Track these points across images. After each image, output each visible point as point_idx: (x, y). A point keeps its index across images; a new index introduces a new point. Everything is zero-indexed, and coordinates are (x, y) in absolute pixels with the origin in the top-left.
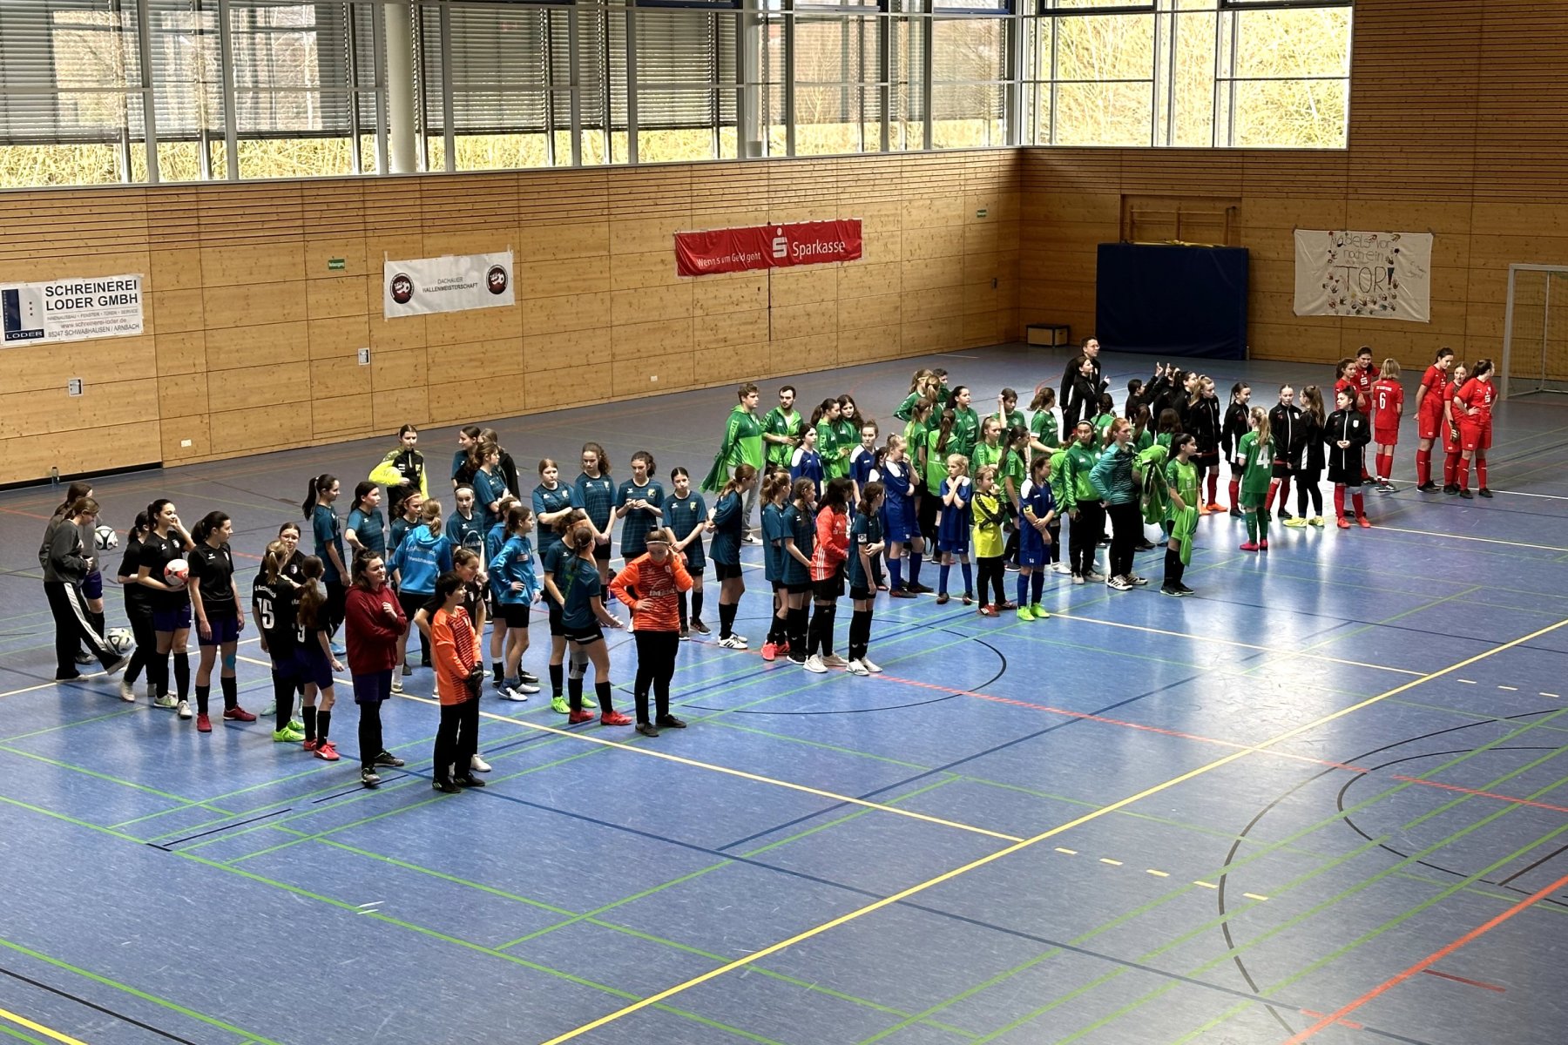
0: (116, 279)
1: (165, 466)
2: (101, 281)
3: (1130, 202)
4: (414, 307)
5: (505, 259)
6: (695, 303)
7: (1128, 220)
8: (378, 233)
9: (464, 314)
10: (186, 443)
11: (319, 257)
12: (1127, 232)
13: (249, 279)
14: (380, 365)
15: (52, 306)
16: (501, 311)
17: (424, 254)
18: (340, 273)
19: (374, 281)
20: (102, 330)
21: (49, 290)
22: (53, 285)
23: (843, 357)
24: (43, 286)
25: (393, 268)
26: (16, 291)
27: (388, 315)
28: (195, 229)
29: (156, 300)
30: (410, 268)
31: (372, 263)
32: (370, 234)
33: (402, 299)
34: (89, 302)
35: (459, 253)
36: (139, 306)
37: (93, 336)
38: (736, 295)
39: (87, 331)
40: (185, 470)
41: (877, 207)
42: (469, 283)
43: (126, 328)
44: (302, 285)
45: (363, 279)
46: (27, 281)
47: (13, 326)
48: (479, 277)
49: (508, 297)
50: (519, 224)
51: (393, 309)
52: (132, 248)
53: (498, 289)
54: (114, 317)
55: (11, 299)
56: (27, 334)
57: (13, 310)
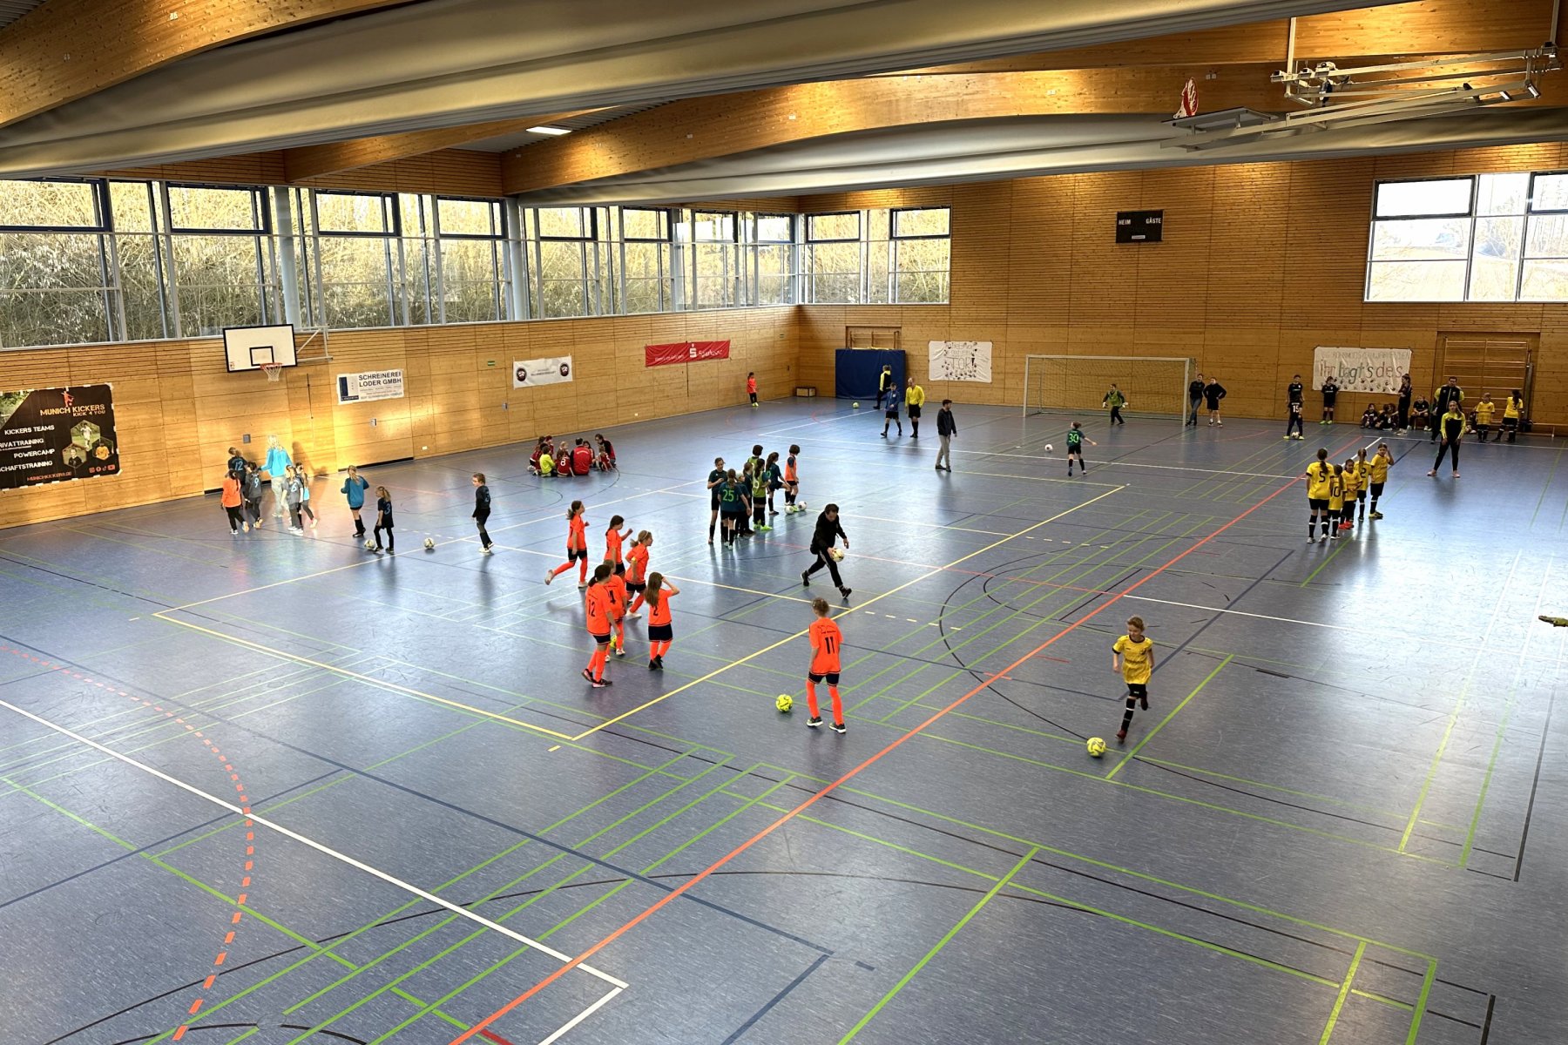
0: (391, 371)
1: (416, 458)
2: (384, 372)
3: (850, 330)
4: (527, 383)
5: (568, 360)
6: (654, 379)
7: (849, 338)
8: (510, 348)
9: (550, 386)
10: (425, 448)
11: (483, 360)
12: (849, 344)
13: (452, 371)
14: (512, 410)
15: (362, 384)
16: (566, 384)
17: (530, 358)
18: (493, 367)
19: (509, 371)
20: (385, 395)
21: (361, 378)
22: (362, 374)
23: (721, 404)
24: (358, 375)
25: (517, 365)
26: (345, 378)
27: (515, 386)
28: (426, 347)
29: (409, 381)
30: (526, 365)
31: (508, 362)
32: (507, 349)
33: (522, 379)
34: (379, 382)
35: (547, 357)
36: (402, 384)
37: (381, 398)
38: (672, 375)
39: (378, 396)
40: (426, 460)
41: (735, 333)
42: (551, 370)
43: (396, 394)
44: (476, 373)
45: (503, 370)
46: (351, 373)
47: (344, 393)
48: (556, 369)
49: (569, 378)
50: (574, 343)
51: (517, 384)
52: (399, 358)
53: (565, 374)
54: (390, 390)
55: (344, 381)
56: (351, 398)
57: (344, 387)
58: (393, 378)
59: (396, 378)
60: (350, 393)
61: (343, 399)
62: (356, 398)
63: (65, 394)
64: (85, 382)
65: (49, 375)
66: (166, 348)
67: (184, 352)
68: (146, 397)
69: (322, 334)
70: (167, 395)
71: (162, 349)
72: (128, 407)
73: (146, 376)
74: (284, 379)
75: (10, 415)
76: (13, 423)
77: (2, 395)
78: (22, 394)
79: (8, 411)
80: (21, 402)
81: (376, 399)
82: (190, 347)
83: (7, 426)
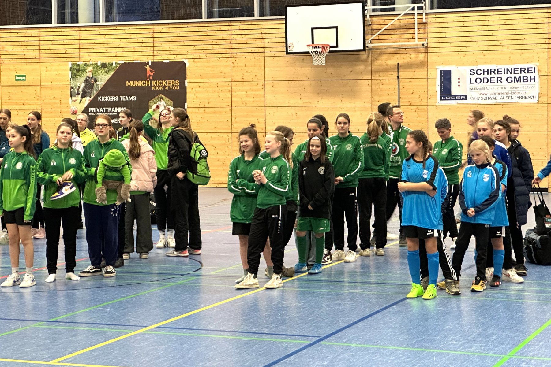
0: (520, 66)
2: (509, 67)
15: (473, 81)
20: (508, 98)
21: (472, 72)
22: (475, 68)
24: (468, 68)
34: (499, 80)
36: (536, 84)
43: (525, 98)
46: (458, 65)
52: (534, 47)
54: (517, 90)
55: (446, 76)
56: (455, 98)
57: (447, 82)
58: (523, 74)
59: (528, 75)
60: (455, 91)
61: (443, 98)
62: (464, 98)
63: (148, 68)
64: (166, 57)
65: (137, 49)
66: (242, 27)
67: (259, 31)
68: (218, 77)
69: (413, 14)
70: (238, 76)
71: (237, 28)
72: (200, 84)
73: (220, 56)
74: (369, 68)
75: (104, 83)
76: (104, 91)
77: (99, 64)
78: (114, 65)
79: (103, 78)
80: (113, 72)
81: (493, 101)
82: (266, 27)
83: (100, 94)
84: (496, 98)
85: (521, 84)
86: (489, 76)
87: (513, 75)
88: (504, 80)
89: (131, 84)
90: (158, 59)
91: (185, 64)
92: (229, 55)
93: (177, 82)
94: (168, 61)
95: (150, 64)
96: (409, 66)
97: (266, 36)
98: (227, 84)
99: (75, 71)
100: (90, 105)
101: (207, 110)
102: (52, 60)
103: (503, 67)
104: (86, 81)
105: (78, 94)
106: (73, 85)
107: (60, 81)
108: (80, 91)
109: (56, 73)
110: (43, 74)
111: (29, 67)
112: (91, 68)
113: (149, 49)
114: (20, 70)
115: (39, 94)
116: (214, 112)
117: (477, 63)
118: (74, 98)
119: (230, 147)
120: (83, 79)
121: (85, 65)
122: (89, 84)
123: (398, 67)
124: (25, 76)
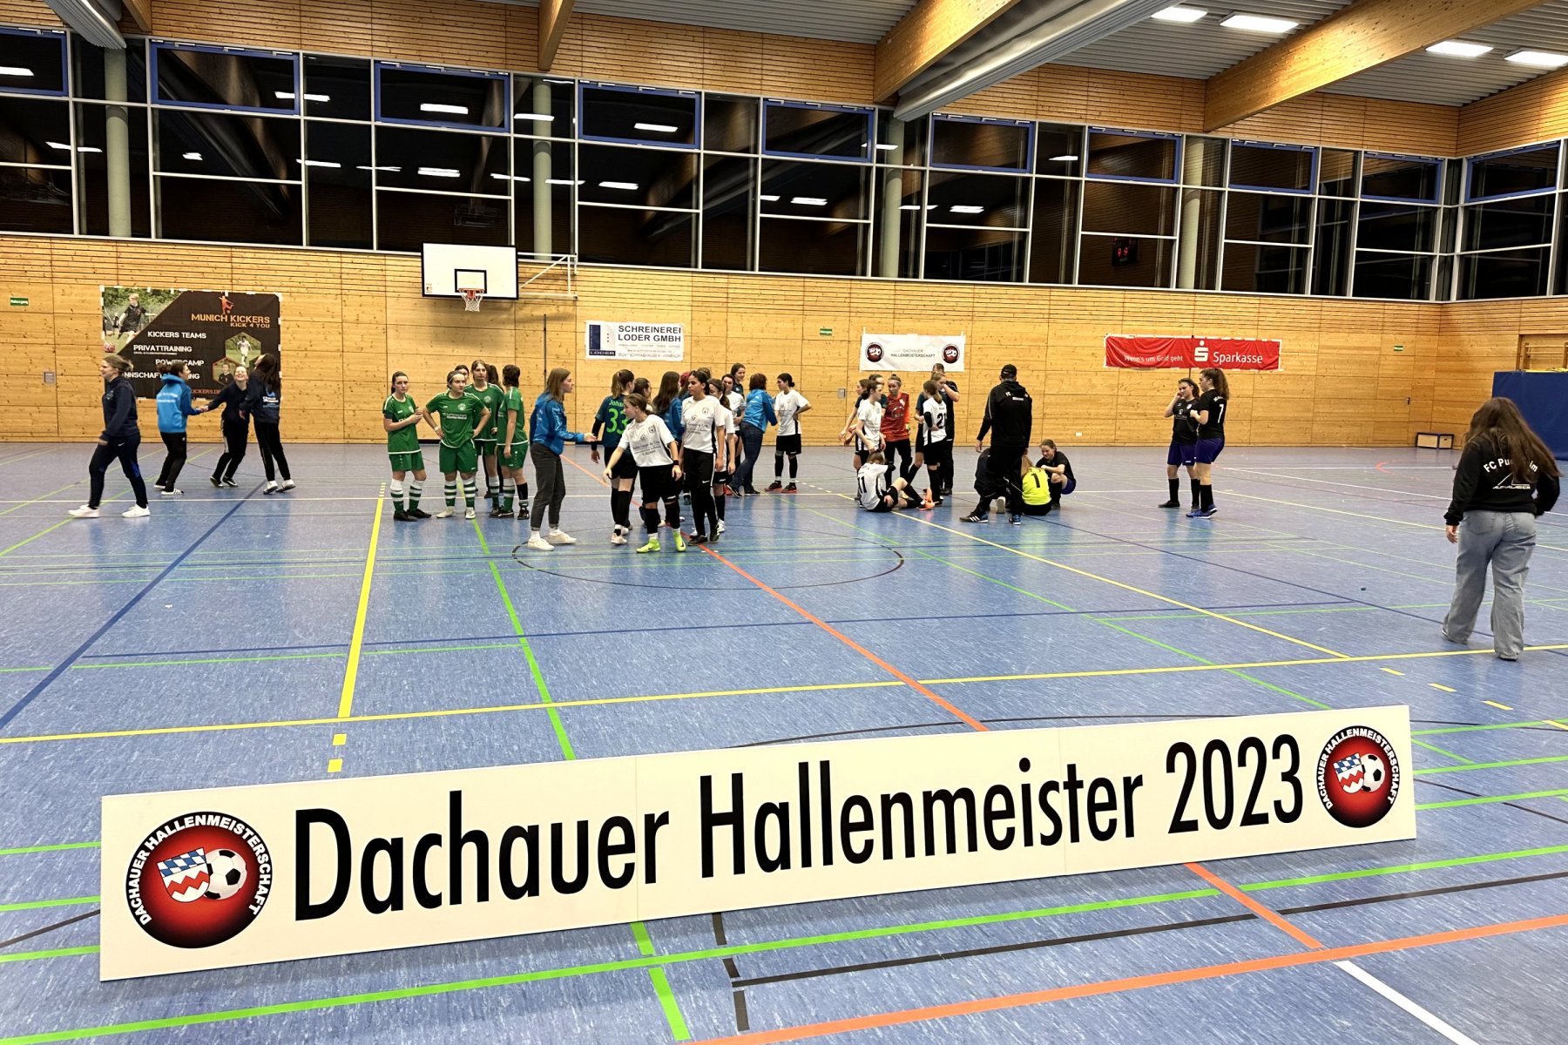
2: (657, 326)
3: (1525, 340)
4: (883, 365)
5: (958, 341)
6: (1118, 387)
7: (1522, 356)
8: (859, 315)
11: (813, 326)
13: (761, 335)
15: (622, 337)
17: (895, 331)
18: (829, 338)
19: (854, 345)
20: (654, 356)
21: (621, 328)
22: (624, 325)
24: (617, 325)
25: (868, 339)
26: (599, 326)
29: (695, 341)
30: (882, 339)
31: (853, 334)
32: (852, 314)
33: (874, 359)
34: (647, 338)
35: (921, 332)
36: (681, 343)
37: (647, 358)
38: (1158, 384)
42: (929, 353)
43: (670, 356)
44: (799, 342)
45: (845, 344)
46: (607, 321)
47: (595, 345)
48: (937, 350)
49: (959, 367)
50: (973, 319)
51: (866, 365)
52: (679, 308)
53: (953, 360)
54: (663, 349)
55: (595, 331)
56: (604, 353)
57: (596, 337)
58: (669, 334)
59: (674, 335)
60: (604, 346)
61: (592, 353)
62: (613, 353)
63: (223, 299)
64: (250, 288)
65: (206, 275)
66: (355, 260)
67: (379, 267)
68: (323, 316)
69: (566, 265)
70: (350, 315)
71: (349, 260)
72: (299, 323)
73: (326, 291)
74: (513, 317)
75: (156, 315)
76: (158, 324)
77: (149, 291)
78: (172, 292)
79: (155, 310)
80: (171, 302)
81: (641, 358)
82: (388, 262)
83: (152, 327)
84: (644, 356)
85: (667, 343)
86: (637, 334)
87: (660, 334)
88: (652, 338)
89: (199, 317)
90: (238, 289)
91: (277, 298)
92: (339, 292)
93: (267, 319)
94: (254, 293)
95: (227, 295)
96: (558, 318)
97: (388, 273)
98: (336, 325)
99: (110, 298)
100: (136, 341)
101: (309, 354)
102: (74, 281)
103: (651, 325)
104: (129, 311)
105: (116, 326)
106: (108, 315)
107: (86, 309)
108: (119, 322)
109: (78, 298)
110: (58, 298)
111: (34, 288)
112: (136, 295)
113: (225, 277)
114: (19, 291)
115: (51, 324)
116: (319, 357)
117: (625, 321)
118: (109, 332)
119: (341, 398)
120: (125, 308)
121: (127, 290)
122: (133, 317)
123: (545, 319)
124: (27, 300)
